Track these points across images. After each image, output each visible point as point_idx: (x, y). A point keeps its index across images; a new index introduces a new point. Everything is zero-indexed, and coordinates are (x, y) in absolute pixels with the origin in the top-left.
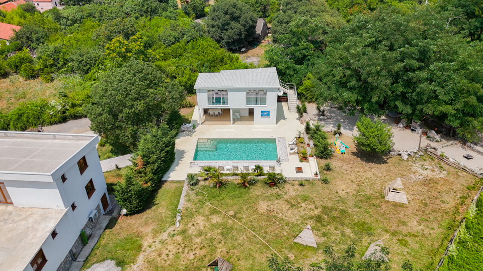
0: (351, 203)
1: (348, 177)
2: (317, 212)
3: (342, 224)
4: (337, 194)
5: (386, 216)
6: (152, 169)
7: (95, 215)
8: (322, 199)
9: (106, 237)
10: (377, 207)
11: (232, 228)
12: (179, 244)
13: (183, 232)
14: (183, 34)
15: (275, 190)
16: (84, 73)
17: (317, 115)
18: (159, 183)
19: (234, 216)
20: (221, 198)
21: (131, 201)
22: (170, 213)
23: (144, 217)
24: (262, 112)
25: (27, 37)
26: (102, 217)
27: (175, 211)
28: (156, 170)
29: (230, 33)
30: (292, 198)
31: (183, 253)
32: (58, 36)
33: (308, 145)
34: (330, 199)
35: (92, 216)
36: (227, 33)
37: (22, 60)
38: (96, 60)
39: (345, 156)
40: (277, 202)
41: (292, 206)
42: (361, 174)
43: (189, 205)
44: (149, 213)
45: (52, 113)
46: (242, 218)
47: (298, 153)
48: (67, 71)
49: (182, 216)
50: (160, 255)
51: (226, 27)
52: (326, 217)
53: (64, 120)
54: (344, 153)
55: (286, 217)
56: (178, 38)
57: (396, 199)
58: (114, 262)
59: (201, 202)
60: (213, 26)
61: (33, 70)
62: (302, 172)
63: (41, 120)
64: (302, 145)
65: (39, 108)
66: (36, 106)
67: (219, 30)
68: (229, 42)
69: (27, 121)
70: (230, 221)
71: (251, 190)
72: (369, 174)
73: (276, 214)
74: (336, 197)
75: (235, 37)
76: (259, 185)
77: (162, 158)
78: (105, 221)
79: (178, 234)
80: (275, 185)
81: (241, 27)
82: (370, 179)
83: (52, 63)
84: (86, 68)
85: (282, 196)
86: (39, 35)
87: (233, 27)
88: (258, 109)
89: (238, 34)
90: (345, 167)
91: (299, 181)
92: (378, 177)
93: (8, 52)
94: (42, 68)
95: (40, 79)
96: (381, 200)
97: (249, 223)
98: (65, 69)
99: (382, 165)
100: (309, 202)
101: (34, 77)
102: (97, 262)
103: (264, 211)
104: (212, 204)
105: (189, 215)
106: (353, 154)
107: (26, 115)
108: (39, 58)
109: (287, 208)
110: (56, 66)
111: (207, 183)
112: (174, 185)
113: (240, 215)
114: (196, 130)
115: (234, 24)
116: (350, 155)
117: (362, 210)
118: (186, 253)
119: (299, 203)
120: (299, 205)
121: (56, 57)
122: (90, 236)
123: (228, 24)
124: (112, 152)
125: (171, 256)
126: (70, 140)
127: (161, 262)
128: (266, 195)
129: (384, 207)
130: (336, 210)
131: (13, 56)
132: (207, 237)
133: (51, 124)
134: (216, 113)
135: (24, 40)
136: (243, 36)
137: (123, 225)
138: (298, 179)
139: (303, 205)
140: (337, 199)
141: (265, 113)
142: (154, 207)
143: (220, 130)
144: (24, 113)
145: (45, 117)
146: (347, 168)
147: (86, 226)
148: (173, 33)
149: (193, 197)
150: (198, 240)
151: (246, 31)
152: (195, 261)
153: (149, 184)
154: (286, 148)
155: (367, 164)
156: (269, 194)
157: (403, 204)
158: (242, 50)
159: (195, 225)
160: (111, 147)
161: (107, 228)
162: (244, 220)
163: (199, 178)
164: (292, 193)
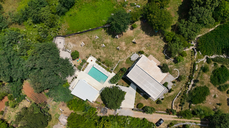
0: (91, 48)
1: (85, 53)
2: (98, 49)
4: (91, 51)
8: (94, 51)
9: (130, 66)
12: (121, 57)
22: (119, 65)
40: (102, 55)
42: (82, 52)
43: (116, 64)
49: (118, 62)
53: (128, 116)
62: (92, 59)
70: (112, 56)
73: (104, 53)
76: (102, 61)
80: (99, 59)
104: (112, 62)
112: (115, 72)
113: (109, 56)
114: (101, 89)
116: (79, 58)
117: (91, 45)
118: (121, 54)
120: (99, 52)
127: (125, 55)
129: (87, 43)
130: (94, 48)
132: (117, 55)
142: (121, 68)
146: (83, 55)
149: (114, 66)
156: (102, 58)
157: (83, 42)
159: (117, 59)
164: (98, 56)
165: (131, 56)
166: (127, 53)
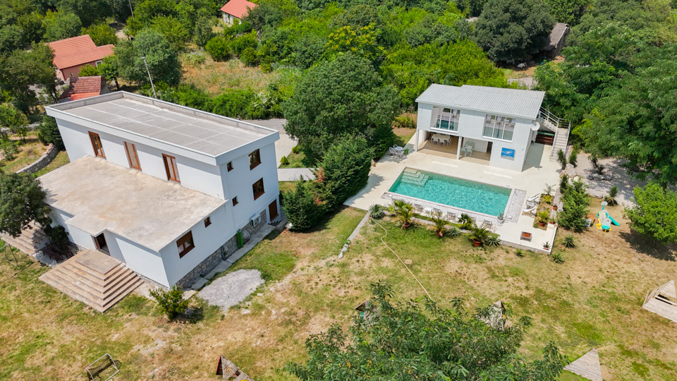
0: (583, 298)
1: (596, 263)
2: (525, 293)
3: (556, 318)
4: (567, 280)
5: (632, 329)
6: (332, 187)
7: (258, 219)
8: (542, 280)
9: (262, 247)
10: (623, 313)
11: (402, 278)
12: (334, 277)
13: (344, 265)
14: (439, 33)
15: (479, 252)
16: (305, 67)
17: (590, 171)
18: (337, 205)
19: (410, 267)
20: (403, 241)
21: (298, 214)
22: (338, 242)
23: (309, 238)
24: (504, 149)
25: (260, 17)
26: (266, 225)
27: (344, 240)
28: (336, 189)
29: (505, 38)
30: (498, 268)
31: (334, 286)
32: (292, 20)
33: (555, 208)
34: (554, 283)
35: (253, 219)
36: (501, 38)
37: (247, 43)
38: (321, 53)
39: (607, 235)
40: (475, 266)
41: (493, 276)
42: (620, 264)
43: (362, 239)
44: (316, 236)
45: (255, 106)
46: (420, 271)
47: (536, 216)
48: (289, 62)
49: (349, 248)
50: (308, 281)
51: (501, 30)
52: (536, 302)
53: (266, 116)
54: (608, 231)
55: (478, 286)
56: (430, 38)
57: (660, 311)
58: (259, 273)
59: (378, 240)
60: (484, 27)
61: (255, 57)
62: (529, 240)
63: (244, 111)
64: (547, 206)
65: (245, 98)
66: (242, 95)
67: (491, 33)
68: (501, 52)
69: (230, 110)
70: (403, 271)
71: (446, 243)
72: (635, 268)
73: (466, 280)
74: (564, 284)
75: (511, 46)
76: (459, 239)
77: (349, 176)
78: (267, 230)
79: (337, 266)
80: (481, 245)
81: (524, 32)
82: (632, 275)
83: (275, 50)
84: (307, 61)
85: (485, 261)
86: (272, 16)
87: (511, 31)
88: (499, 144)
89: (516, 42)
90: (600, 249)
91: (517, 249)
92: (646, 275)
93: (237, 32)
94: (263, 54)
95: (259, 68)
96: (635, 306)
97: (426, 280)
98: (287, 60)
99: (663, 261)
100: (520, 278)
101: (254, 64)
102: (244, 268)
103: (452, 271)
104: (389, 245)
105: (358, 249)
106: (623, 235)
107: (230, 102)
108: (264, 43)
109: (485, 277)
110: (279, 55)
111: (393, 220)
112: (355, 213)
113: (419, 267)
114: (407, 156)
115: (513, 26)
116: (616, 236)
117: (597, 311)
118: (337, 288)
119: (505, 276)
120: (504, 279)
121: (281, 44)
122: (247, 241)
123: (505, 26)
124: (303, 161)
125: (320, 286)
126: (251, 130)
127: (307, 289)
128: (464, 254)
129: (634, 317)
130: (555, 299)
131: (240, 37)
132: (368, 278)
133: (253, 118)
134: (442, 140)
135: (256, 21)
136: (524, 45)
137: (284, 240)
138: (517, 247)
139: (510, 279)
140: (563, 286)
141: (508, 153)
142: (324, 231)
143: (439, 163)
144: (228, 100)
145: (248, 109)
146: (602, 251)
147: (246, 228)
148: (425, 31)
149: (370, 230)
150: (356, 279)
151: (531, 38)
152: (344, 299)
153: (324, 203)
154: (521, 205)
155: (637, 254)
156: (468, 253)
157: (669, 321)
158: (519, 66)
159: (360, 262)
160: (304, 156)
161: (266, 237)
162: (420, 274)
163: (386, 212)
164: (501, 261)
165: (259, 290)
166: (293, 300)
